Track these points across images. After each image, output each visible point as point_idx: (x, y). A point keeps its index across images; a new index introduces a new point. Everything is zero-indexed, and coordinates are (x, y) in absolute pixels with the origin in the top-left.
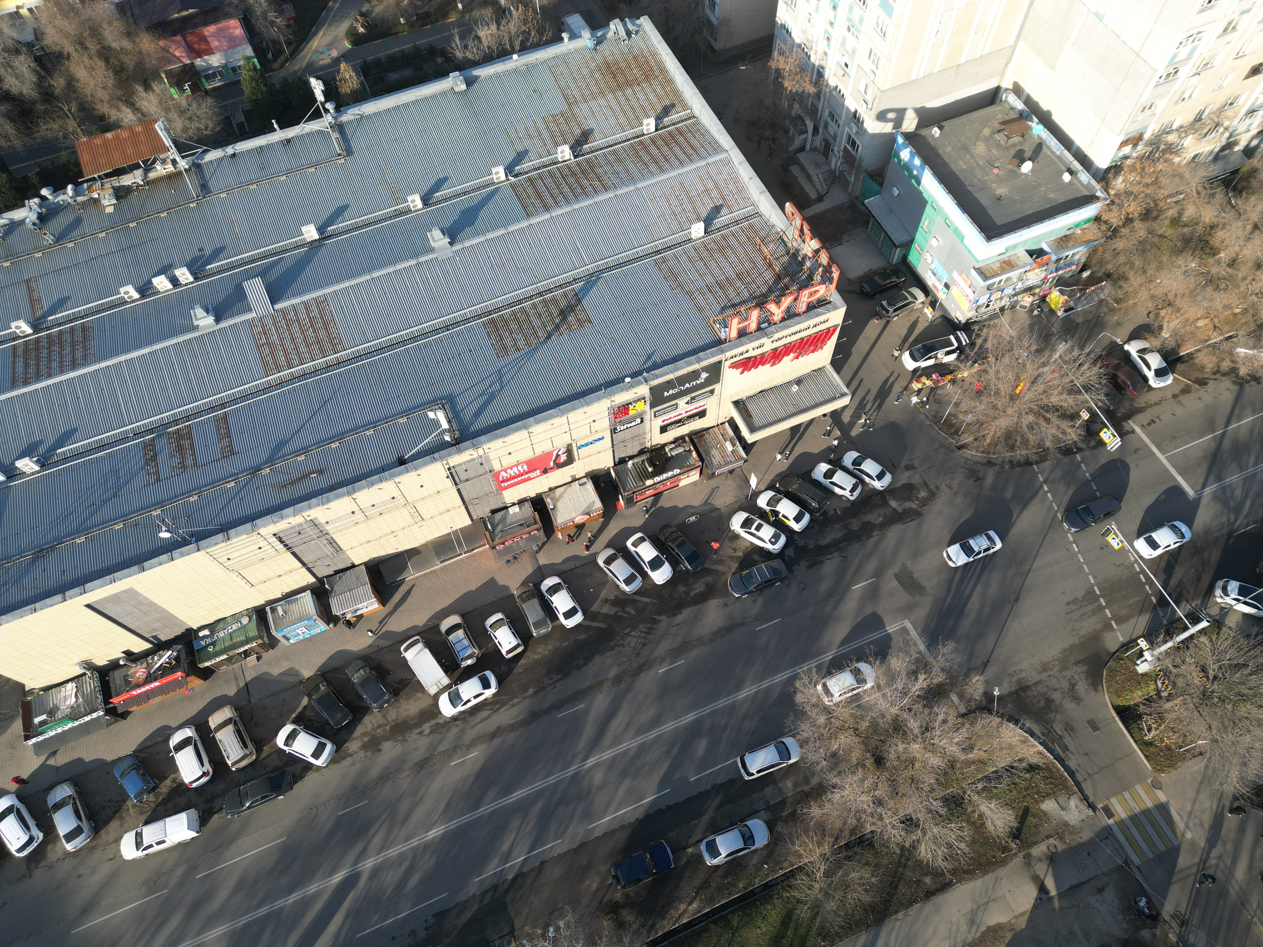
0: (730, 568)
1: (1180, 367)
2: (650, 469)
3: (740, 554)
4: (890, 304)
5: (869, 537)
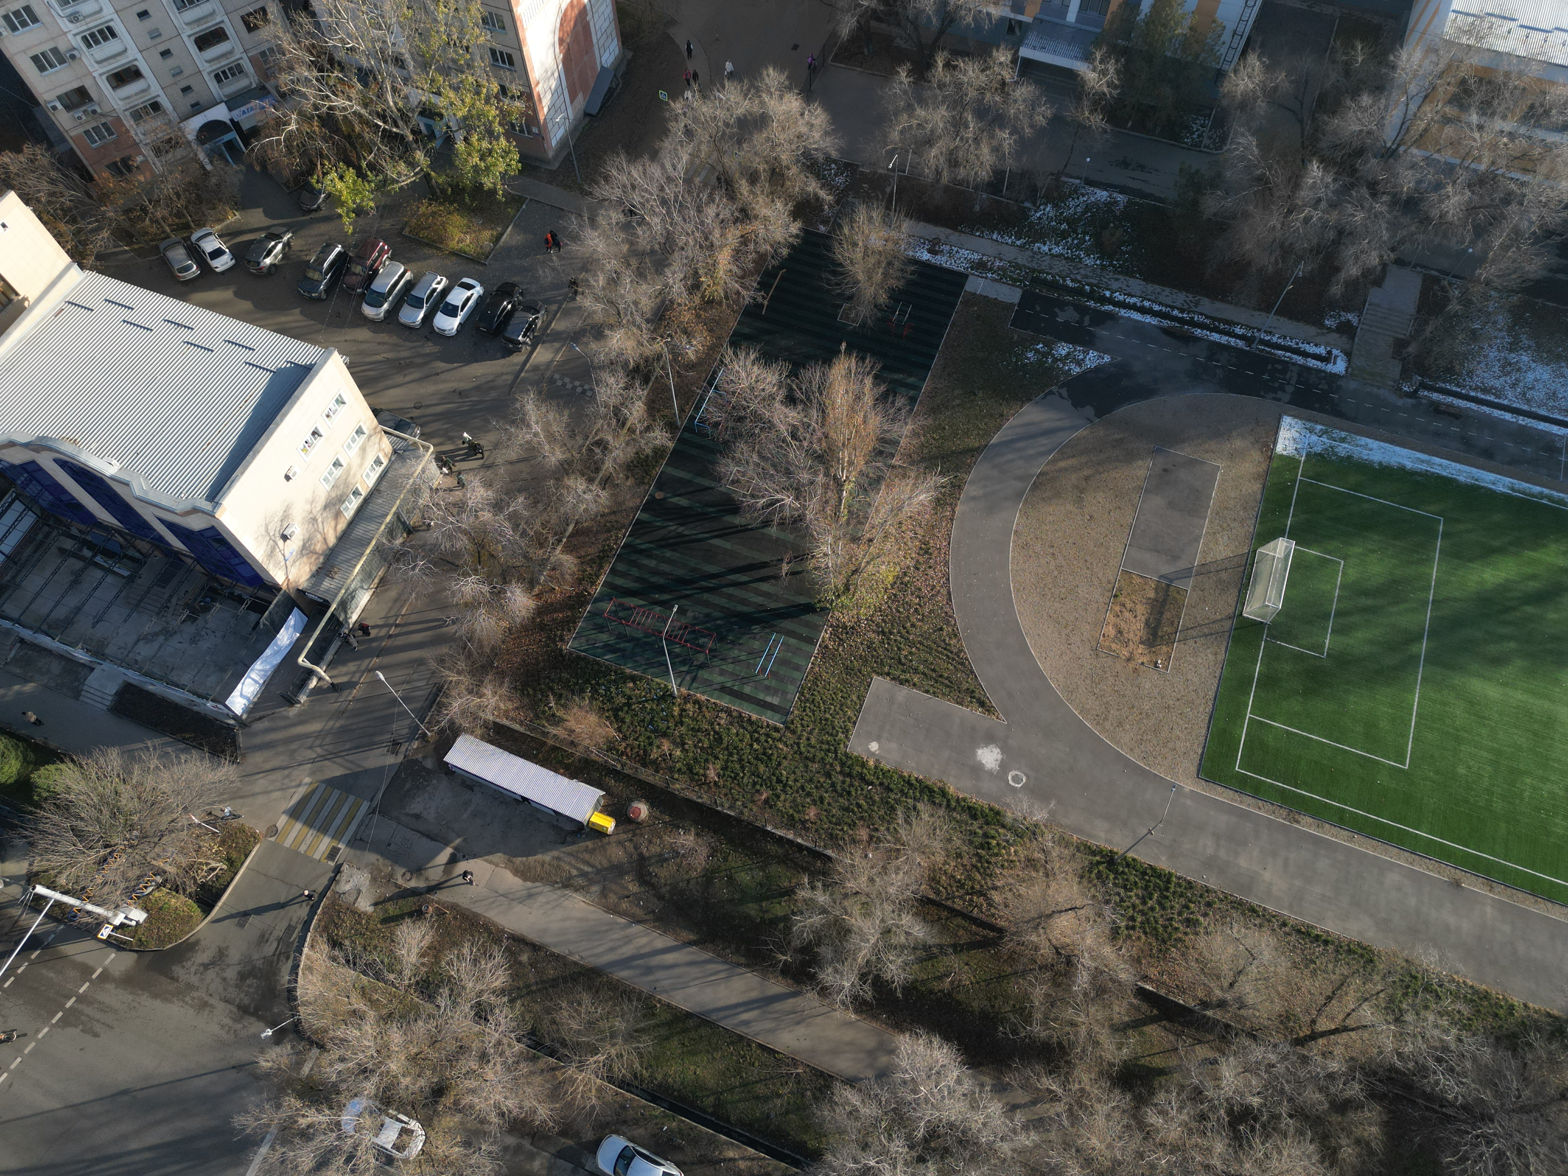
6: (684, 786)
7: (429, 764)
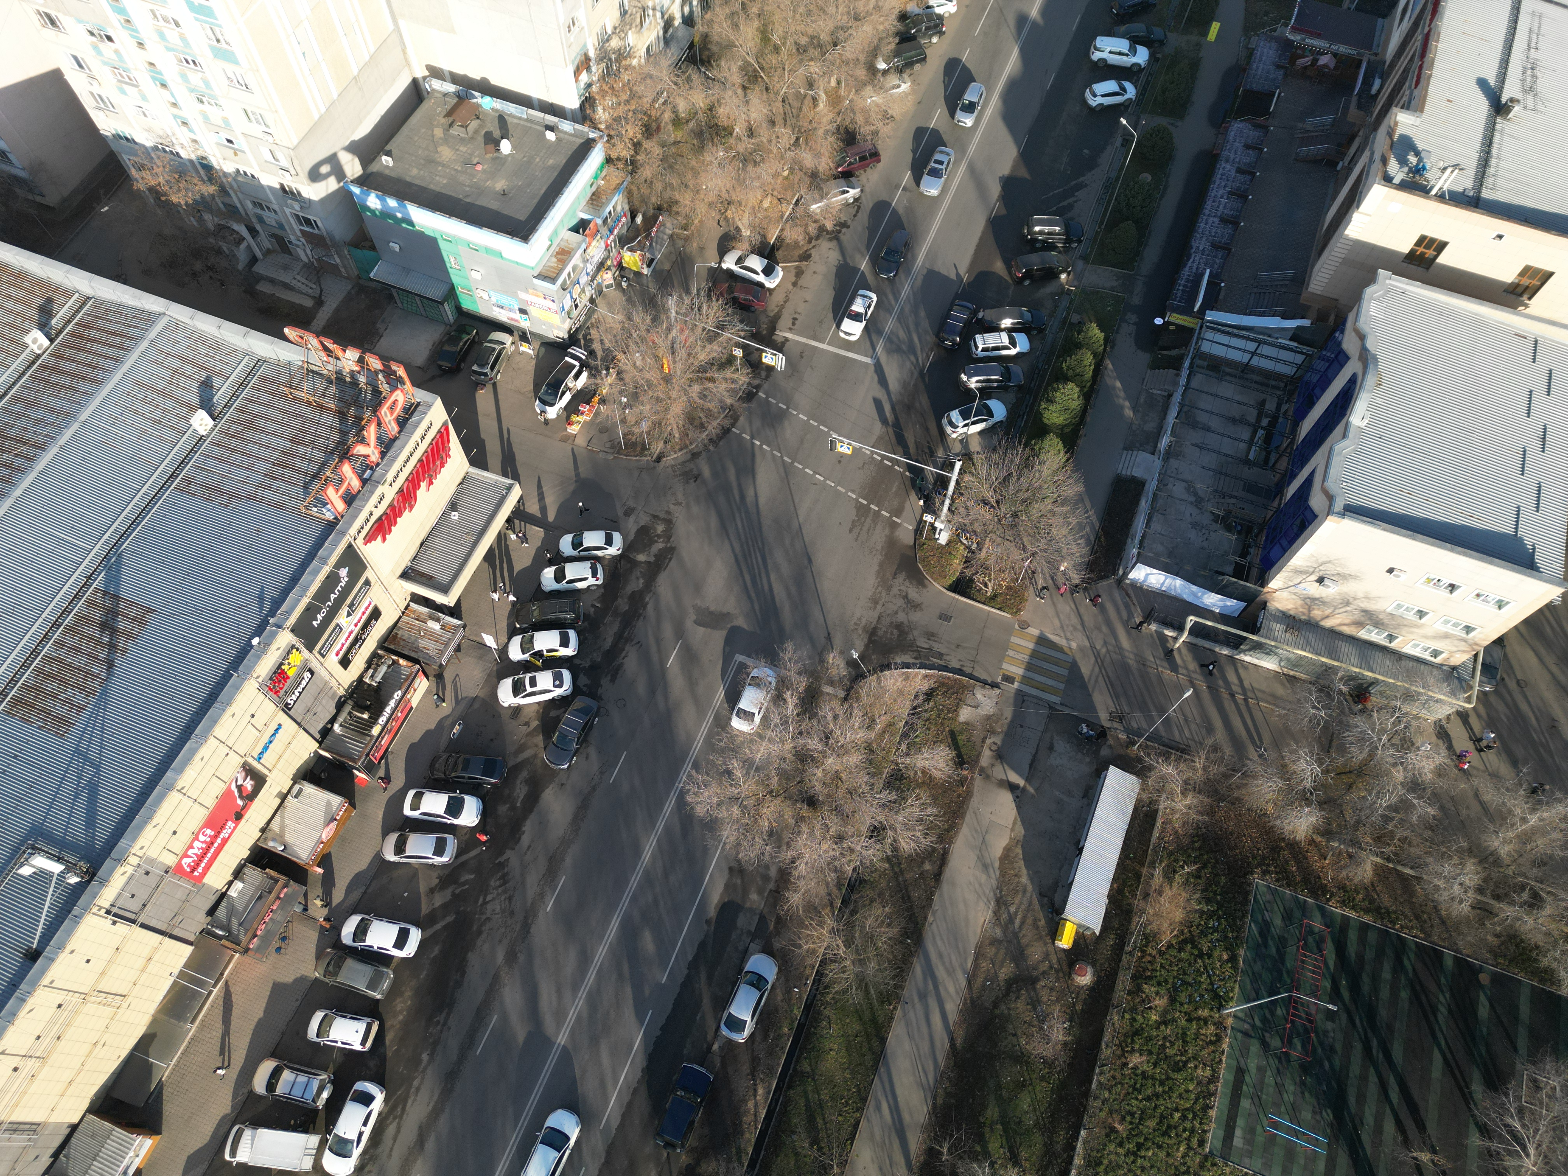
0: (536, 746)
1: (779, 254)
2: (365, 716)
3: (535, 723)
4: (482, 366)
5: (645, 606)
6: (1117, 1025)
7: (1105, 752)
